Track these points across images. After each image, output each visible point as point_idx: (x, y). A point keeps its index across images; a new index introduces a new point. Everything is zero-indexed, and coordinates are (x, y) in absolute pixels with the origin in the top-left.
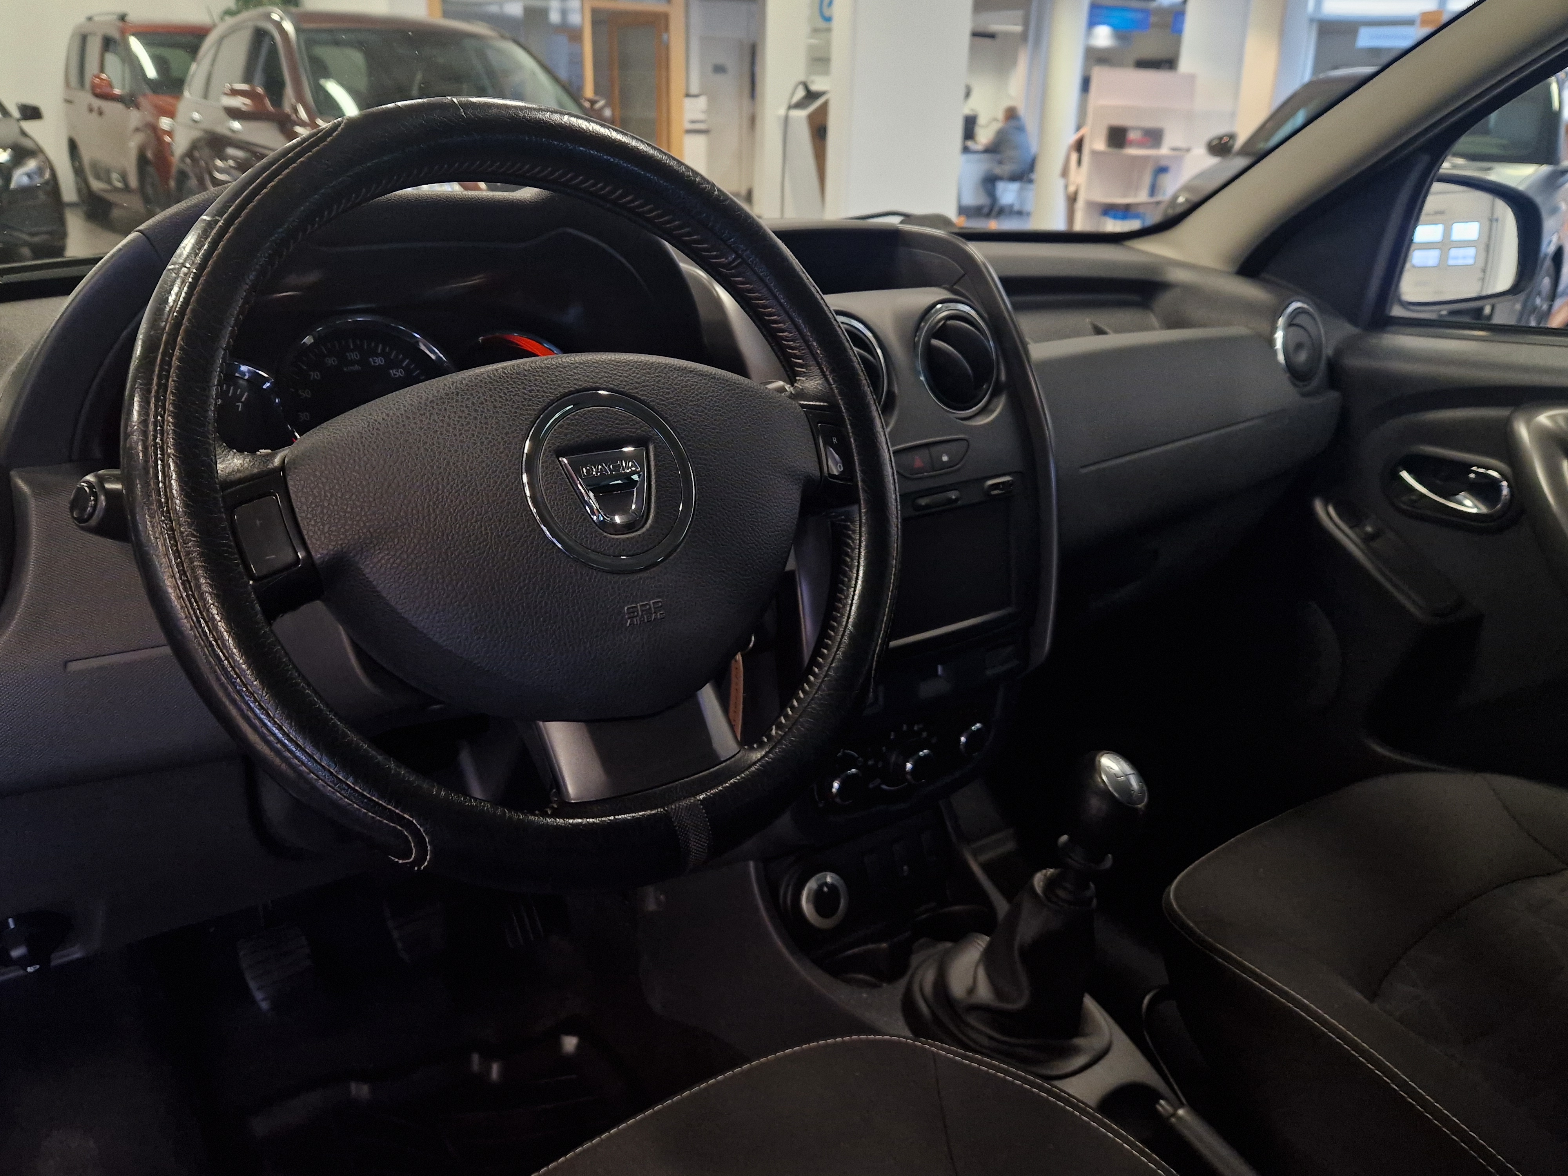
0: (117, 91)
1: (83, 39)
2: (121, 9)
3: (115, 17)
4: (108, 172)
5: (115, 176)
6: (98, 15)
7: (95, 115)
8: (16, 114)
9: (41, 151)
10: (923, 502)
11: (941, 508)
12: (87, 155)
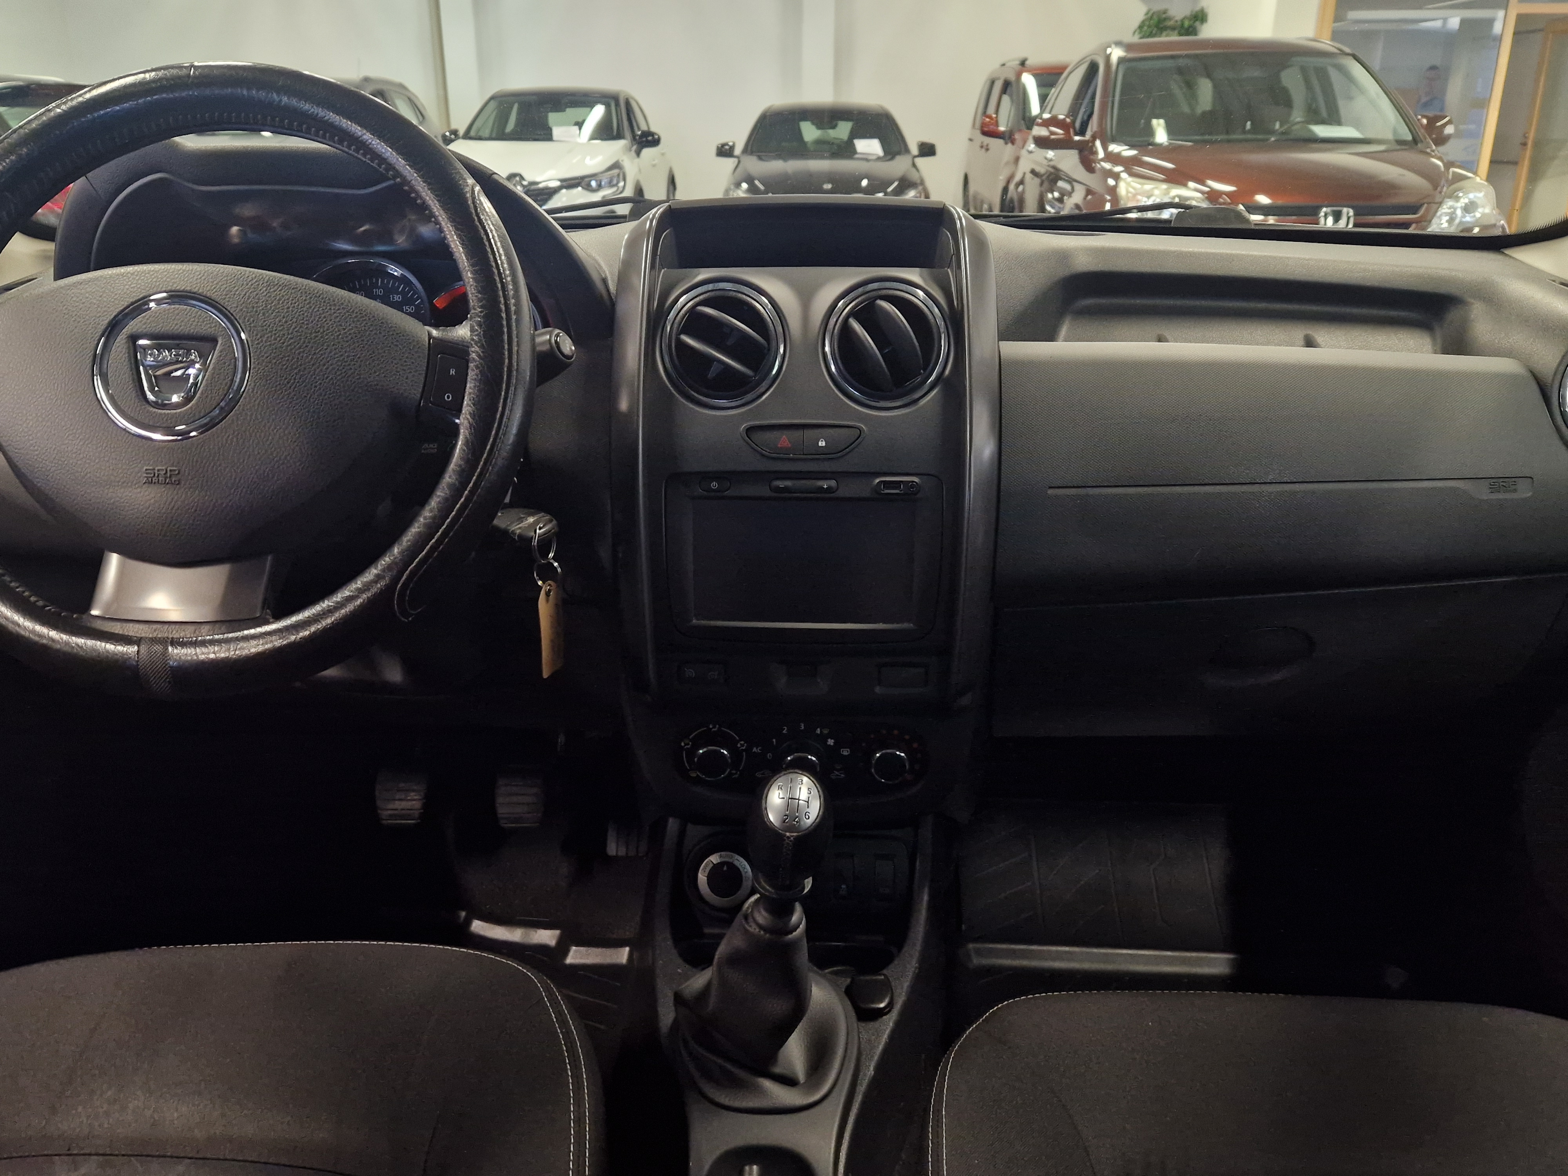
0: (1002, 129)
1: (993, 83)
2: (1022, 55)
3: (1018, 62)
4: (982, 202)
5: (985, 206)
6: (1009, 61)
7: (983, 150)
8: (914, 150)
9: (922, 183)
10: (781, 484)
11: (805, 495)
12: (972, 188)
